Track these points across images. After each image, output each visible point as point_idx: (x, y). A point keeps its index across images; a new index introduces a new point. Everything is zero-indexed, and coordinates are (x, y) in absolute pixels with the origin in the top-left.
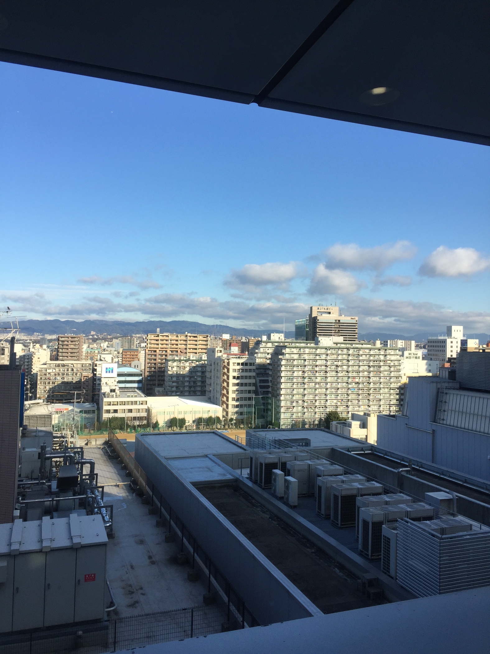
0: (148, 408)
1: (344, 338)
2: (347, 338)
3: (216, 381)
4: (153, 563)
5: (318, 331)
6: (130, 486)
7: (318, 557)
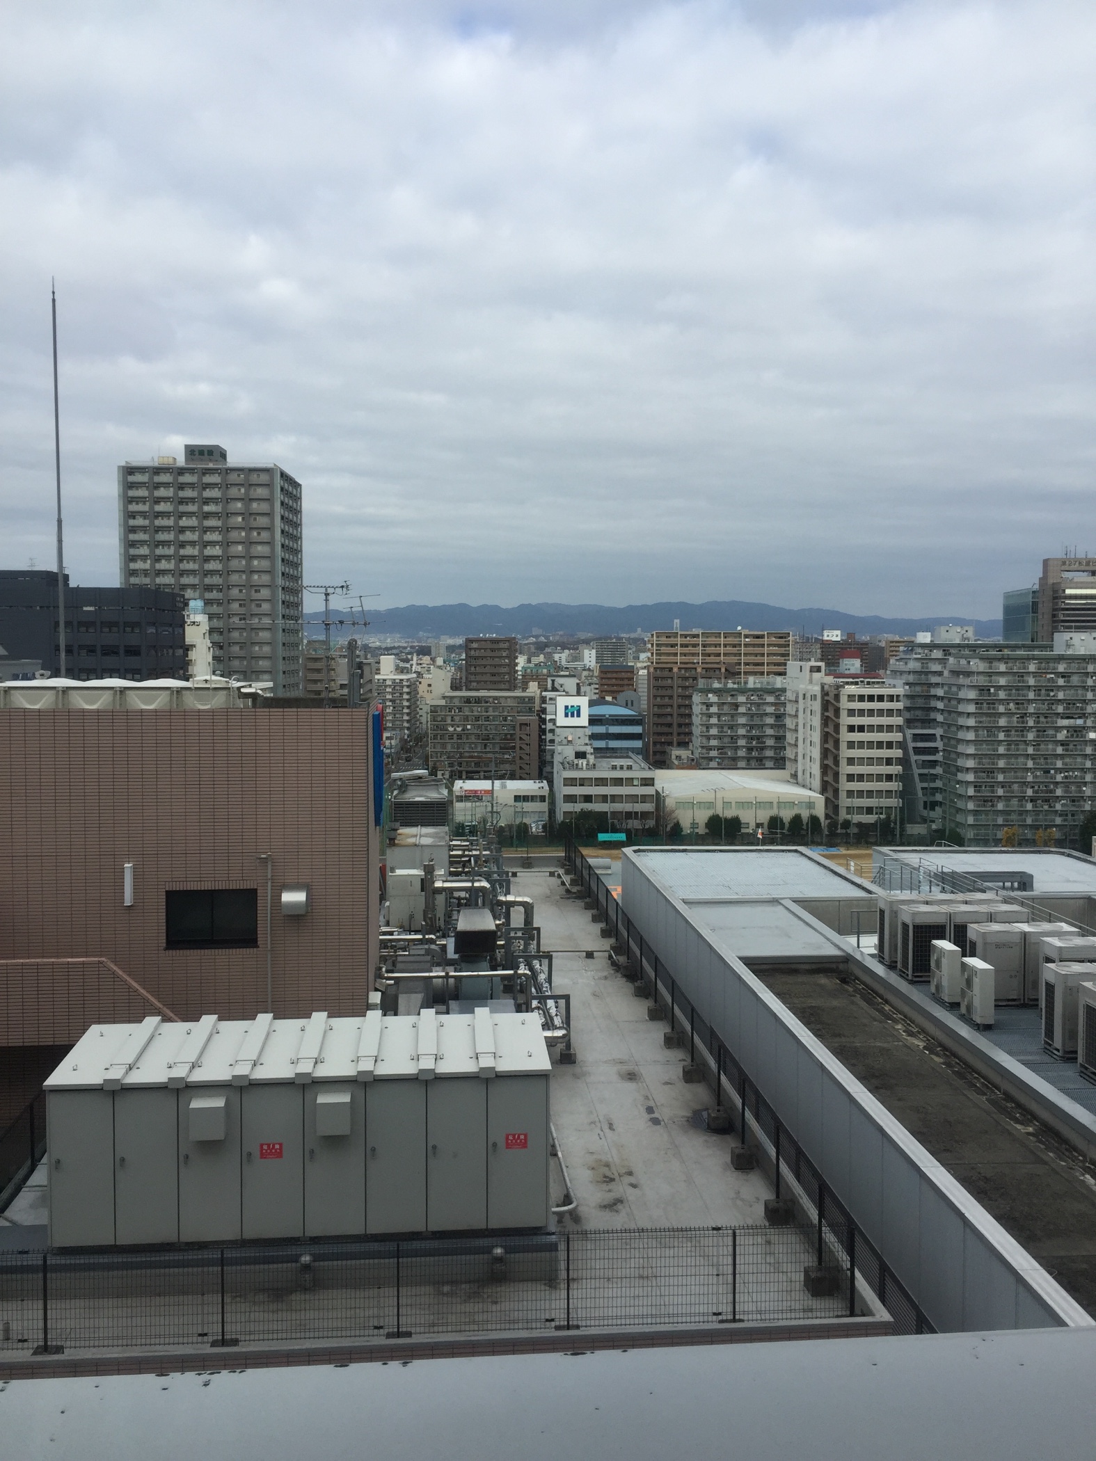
3: (809, 736)
4: (656, 1122)
5: (1062, 618)
6: (610, 957)
7: (1042, 1146)
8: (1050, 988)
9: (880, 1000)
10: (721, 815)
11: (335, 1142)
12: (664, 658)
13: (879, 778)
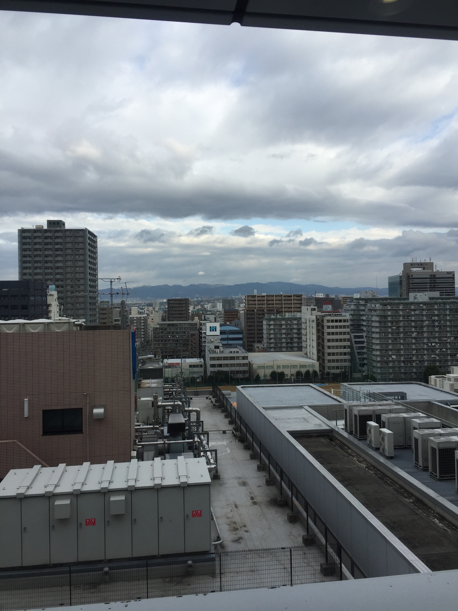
0: (249, 363)
1: (440, 293)
3: (311, 338)
4: (255, 503)
6: (233, 433)
7: (417, 508)
8: (416, 440)
9: (346, 448)
10: (276, 371)
11: (118, 517)
12: (251, 306)
13: (341, 354)
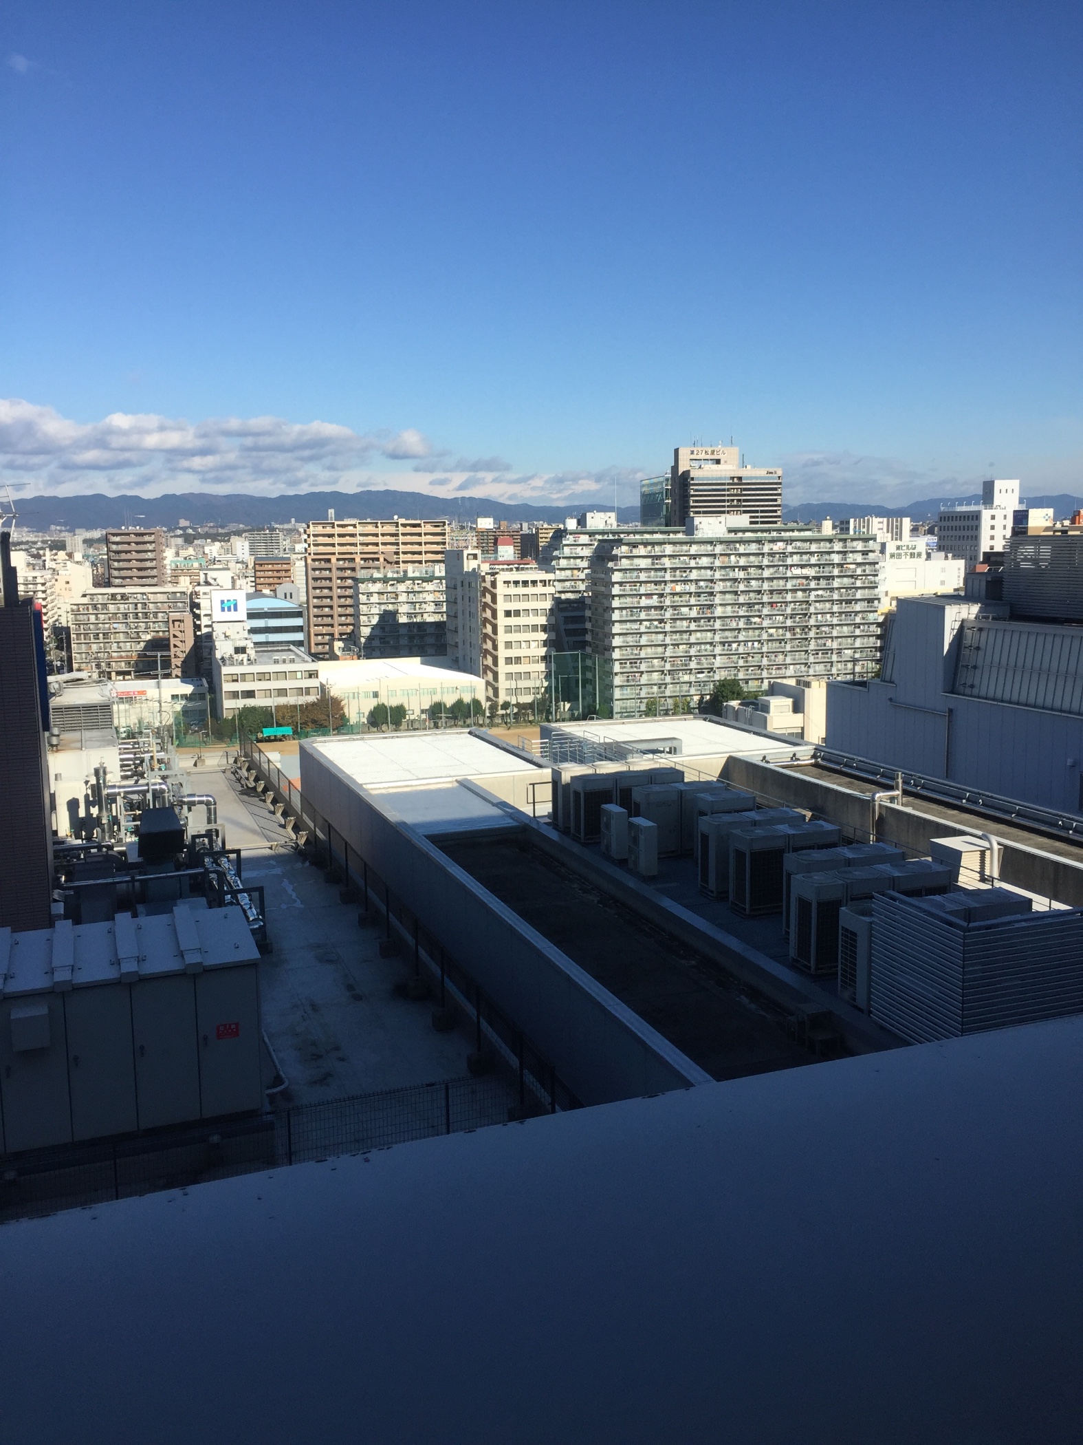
0: (321, 683)
1: (751, 517)
2: (757, 517)
3: (468, 623)
4: (358, 998)
5: (692, 504)
9: (556, 864)
10: (386, 704)
11: (33, 1056)
12: (321, 549)
